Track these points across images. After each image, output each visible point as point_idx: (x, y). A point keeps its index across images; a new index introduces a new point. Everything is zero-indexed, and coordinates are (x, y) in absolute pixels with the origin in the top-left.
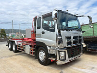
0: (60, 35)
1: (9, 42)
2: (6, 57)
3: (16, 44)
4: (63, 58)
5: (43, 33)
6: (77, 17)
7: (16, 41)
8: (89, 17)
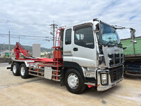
0: (102, 53)
1: (13, 63)
2: (13, 84)
3: (27, 66)
4: (105, 83)
5: (75, 49)
6: (116, 29)
7: (26, 62)
8: (132, 29)
